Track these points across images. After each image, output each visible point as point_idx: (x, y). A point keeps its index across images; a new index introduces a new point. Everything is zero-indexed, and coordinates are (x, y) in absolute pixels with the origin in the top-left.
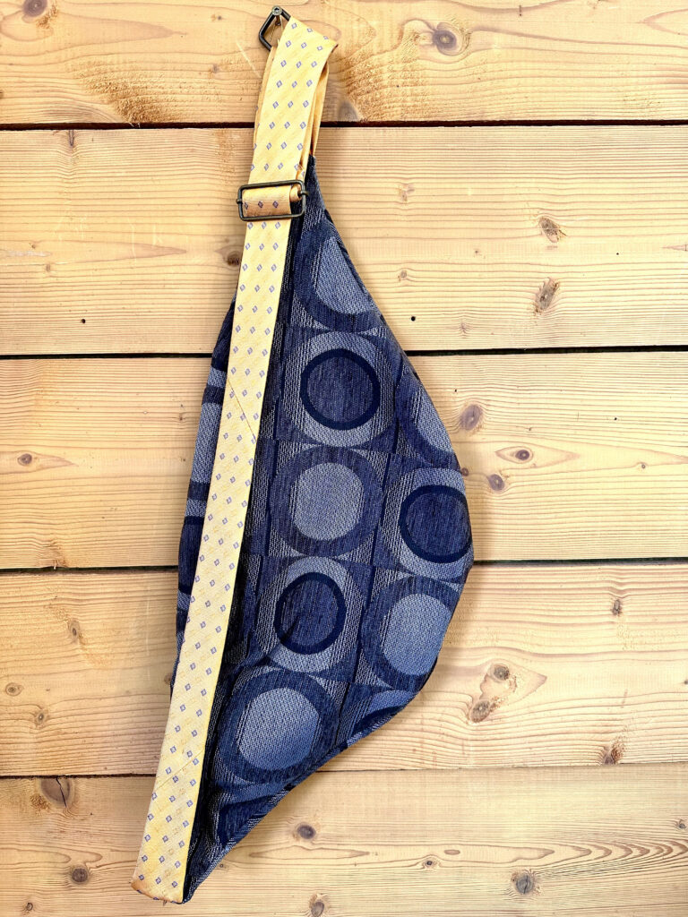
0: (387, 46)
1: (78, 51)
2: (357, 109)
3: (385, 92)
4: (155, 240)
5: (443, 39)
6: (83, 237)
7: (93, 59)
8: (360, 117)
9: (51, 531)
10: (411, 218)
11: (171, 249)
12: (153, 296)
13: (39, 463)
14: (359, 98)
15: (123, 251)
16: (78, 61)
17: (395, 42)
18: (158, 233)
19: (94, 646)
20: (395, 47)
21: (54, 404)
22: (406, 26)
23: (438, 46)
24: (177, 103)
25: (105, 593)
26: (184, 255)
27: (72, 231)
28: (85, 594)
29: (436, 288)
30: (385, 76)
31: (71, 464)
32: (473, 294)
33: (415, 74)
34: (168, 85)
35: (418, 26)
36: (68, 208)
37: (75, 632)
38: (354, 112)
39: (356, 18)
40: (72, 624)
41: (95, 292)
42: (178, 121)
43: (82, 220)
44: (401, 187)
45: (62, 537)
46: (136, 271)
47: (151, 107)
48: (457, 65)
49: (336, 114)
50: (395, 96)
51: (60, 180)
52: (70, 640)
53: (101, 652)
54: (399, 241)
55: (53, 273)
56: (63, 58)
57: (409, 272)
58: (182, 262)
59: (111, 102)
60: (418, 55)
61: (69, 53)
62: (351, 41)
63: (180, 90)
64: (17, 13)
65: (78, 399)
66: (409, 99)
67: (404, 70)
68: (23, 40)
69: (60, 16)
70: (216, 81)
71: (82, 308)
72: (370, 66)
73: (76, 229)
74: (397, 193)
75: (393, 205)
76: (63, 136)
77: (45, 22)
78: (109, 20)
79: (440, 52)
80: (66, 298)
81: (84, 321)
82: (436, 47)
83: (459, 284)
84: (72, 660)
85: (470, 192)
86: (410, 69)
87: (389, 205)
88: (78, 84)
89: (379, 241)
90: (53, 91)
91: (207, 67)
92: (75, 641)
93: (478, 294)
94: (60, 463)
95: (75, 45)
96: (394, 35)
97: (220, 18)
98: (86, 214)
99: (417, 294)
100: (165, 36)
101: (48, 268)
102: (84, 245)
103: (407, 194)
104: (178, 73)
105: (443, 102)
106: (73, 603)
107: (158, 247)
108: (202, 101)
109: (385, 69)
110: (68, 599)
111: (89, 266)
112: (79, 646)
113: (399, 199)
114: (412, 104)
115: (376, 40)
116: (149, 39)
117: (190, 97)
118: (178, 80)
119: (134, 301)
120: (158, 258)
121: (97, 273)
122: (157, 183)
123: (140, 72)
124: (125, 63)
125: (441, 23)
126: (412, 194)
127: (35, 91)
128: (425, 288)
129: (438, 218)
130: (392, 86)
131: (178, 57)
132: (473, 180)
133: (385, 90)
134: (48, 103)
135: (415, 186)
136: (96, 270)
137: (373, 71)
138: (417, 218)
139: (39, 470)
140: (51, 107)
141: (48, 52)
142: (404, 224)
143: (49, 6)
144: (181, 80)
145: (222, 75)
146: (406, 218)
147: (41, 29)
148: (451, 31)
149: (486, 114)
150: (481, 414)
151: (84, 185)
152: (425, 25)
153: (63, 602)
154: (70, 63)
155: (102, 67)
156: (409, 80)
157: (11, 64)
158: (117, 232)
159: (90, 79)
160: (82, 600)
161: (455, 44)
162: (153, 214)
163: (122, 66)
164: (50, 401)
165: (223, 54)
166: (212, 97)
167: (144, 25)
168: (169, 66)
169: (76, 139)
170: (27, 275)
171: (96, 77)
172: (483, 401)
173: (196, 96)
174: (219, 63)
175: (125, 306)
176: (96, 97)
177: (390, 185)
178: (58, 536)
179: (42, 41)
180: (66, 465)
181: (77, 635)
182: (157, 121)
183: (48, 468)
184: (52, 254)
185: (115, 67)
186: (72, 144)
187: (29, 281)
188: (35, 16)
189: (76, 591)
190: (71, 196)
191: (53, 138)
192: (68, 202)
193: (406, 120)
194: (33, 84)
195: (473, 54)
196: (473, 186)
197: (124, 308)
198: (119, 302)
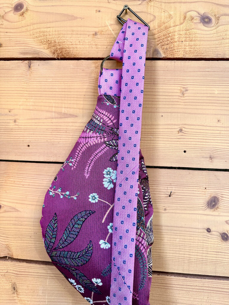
0: (178, 23)
1: (35, 26)
2: (161, 51)
3: (176, 44)
4: (63, 110)
5: (205, 20)
6: (31, 108)
7: (42, 30)
8: (163, 56)
9: (7, 241)
10: (186, 104)
11: (70, 115)
12: (61, 136)
13: (5, 209)
14: (163, 47)
15: (49, 115)
16: (35, 31)
17: (182, 21)
18: (65, 108)
19: (23, 296)
20: (182, 24)
21: (12, 183)
22: (187, 14)
23: (203, 23)
24: (77, 49)
25: (29, 272)
26: (76, 118)
27: (27, 105)
28: (20, 272)
29: (197, 138)
30: (176, 37)
31: (18, 211)
32: (216, 141)
33: (191, 36)
34: (74, 41)
35: (194, 14)
36: (26, 95)
37: (14, 289)
38: (160, 54)
39: (163, 10)
40: (13, 285)
41: (35, 133)
42: (78, 57)
43: (31, 100)
44: (182, 89)
45: (12, 244)
46: (54, 124)
47: (65, 51)
48: (212, 32)
49: (151, 54)
50: (181, 46)
51: (23, 82)
52: (12, 292)
53: (26, 299)
54: (179, 114)
55: (17, 123)
56: (29, 30)
57: (183, 129)
58: (75, 121)
59: (48, 48)
60: (193, 27)
61: (32, 27)
62: (161, 21)
63: (79, 43)
64: (11, 11)
65: (24, 181)
66: (187, 47)
67: (186, 34)
68: (12, 22)
69: (29, 12)
70: (96, 39)
71: (28, 140)
72: (169, 32)
73: (29, 104)
74: (179, 91)
75: (177, 97)
76: (26, 63)
77: (22, 14)
78: (50, 13)
79: (204, 26)
80: (22, 135)
81: (29, 146)
82: (202, 23)
83: (209, 136)
84: (12, 301)
85: (216, 92)
86: (188, 34)
87: (175, 97)
88: (34, 41)
89: (169, 114)
90: (23, 44)
91: (92, 33)
92: (14, 293)
93: (219, 141)
94: (13, 210)
95: (34, 24)
96: (182, 18)
97: (99, 11)
98: (33, 98)
99: (188, 140)
100: (74, 20)
101: (15, 121)
102: (32, 111)
103: (185, 92)
104: (79, 36)
105: (205, 49)
106: (15, 275)
107: (65, 114)
108: (89, 48)
109: (176, 33)
110: (12, 273)
111: (33, 121)
112: (16, 295)
113: (180, 95)
114: (189, 50)
115: (172, 21)
116: (67, 21)
117: (83, 46)
118: (78, 39)
119: (52, 138)
120: (64, 119)
121: (37, 124)
122: (66, 85)
123: (62, 35)
124: (55, 31)
125: (204, 13)
126: (187, 92)
127: (16, 44)
128: (191, 137)
129: (200, 104)
130: (179, 42)
131: (79, 29)
132: (218, 87)
133: (176, 43)
134: (21, 49)
135: (189, 88)
136: (36, 123)
137: (170, 35)
138: (188, 104)
139: (4, 212)
140: (22, 51)
141: (23, 27)
142: (183, 106)
143: (25, 8)
144: (80, 39)
145: (98, 36)
146: (183, 104)
147: (21, 17)
148: (210, 16)
149: (225, 55)
150: (218, 201)
151: (34, 85)
152: (197, 13)
153: (10, 274)
154: (31, 32)
155: (45, 33)
156: (188, 39)
157: (7, 32)
158: (46, 106)
159: (40, 38)
160: (18, 274)
161: (212, 22)
162: (63, 99)
163: (54, 32)
164: (11, 181)
165: (100, 27)
166: (93, 46)
167: (65, 15)
168: (74, 33)
169: (31, 65)
170: (6, 124)
171: (42, 38)
172: (219, 195)
173: (86, 46)
174: (98, 31)
175: (48, 140)
176: (42, 46)
177: (176, 88)
178: (11, 243)
179: (21, 22)
180: (16, 211)
181: (15, 290)
182: (68, 57)
183: (8, 212)
184: (17, 115)
185: (51, 34)
186: (30, 67)
187: (6, 127)
188: (19, 11)
189: (16, 270)
190: (28, 90)
191: (22, 64)
192: (26, 92)
193: (186, 57)
194: (15, 41)
195: (220, 27)
196: (218, 89)
197: (47, 141)
198: (45, 138)
